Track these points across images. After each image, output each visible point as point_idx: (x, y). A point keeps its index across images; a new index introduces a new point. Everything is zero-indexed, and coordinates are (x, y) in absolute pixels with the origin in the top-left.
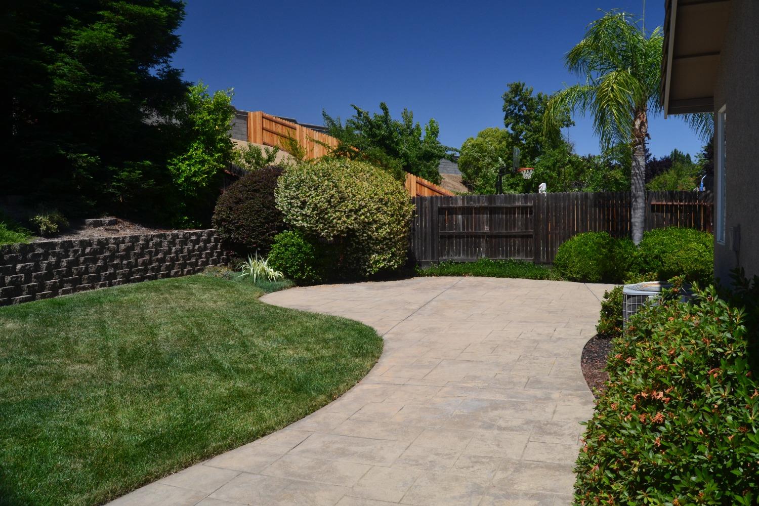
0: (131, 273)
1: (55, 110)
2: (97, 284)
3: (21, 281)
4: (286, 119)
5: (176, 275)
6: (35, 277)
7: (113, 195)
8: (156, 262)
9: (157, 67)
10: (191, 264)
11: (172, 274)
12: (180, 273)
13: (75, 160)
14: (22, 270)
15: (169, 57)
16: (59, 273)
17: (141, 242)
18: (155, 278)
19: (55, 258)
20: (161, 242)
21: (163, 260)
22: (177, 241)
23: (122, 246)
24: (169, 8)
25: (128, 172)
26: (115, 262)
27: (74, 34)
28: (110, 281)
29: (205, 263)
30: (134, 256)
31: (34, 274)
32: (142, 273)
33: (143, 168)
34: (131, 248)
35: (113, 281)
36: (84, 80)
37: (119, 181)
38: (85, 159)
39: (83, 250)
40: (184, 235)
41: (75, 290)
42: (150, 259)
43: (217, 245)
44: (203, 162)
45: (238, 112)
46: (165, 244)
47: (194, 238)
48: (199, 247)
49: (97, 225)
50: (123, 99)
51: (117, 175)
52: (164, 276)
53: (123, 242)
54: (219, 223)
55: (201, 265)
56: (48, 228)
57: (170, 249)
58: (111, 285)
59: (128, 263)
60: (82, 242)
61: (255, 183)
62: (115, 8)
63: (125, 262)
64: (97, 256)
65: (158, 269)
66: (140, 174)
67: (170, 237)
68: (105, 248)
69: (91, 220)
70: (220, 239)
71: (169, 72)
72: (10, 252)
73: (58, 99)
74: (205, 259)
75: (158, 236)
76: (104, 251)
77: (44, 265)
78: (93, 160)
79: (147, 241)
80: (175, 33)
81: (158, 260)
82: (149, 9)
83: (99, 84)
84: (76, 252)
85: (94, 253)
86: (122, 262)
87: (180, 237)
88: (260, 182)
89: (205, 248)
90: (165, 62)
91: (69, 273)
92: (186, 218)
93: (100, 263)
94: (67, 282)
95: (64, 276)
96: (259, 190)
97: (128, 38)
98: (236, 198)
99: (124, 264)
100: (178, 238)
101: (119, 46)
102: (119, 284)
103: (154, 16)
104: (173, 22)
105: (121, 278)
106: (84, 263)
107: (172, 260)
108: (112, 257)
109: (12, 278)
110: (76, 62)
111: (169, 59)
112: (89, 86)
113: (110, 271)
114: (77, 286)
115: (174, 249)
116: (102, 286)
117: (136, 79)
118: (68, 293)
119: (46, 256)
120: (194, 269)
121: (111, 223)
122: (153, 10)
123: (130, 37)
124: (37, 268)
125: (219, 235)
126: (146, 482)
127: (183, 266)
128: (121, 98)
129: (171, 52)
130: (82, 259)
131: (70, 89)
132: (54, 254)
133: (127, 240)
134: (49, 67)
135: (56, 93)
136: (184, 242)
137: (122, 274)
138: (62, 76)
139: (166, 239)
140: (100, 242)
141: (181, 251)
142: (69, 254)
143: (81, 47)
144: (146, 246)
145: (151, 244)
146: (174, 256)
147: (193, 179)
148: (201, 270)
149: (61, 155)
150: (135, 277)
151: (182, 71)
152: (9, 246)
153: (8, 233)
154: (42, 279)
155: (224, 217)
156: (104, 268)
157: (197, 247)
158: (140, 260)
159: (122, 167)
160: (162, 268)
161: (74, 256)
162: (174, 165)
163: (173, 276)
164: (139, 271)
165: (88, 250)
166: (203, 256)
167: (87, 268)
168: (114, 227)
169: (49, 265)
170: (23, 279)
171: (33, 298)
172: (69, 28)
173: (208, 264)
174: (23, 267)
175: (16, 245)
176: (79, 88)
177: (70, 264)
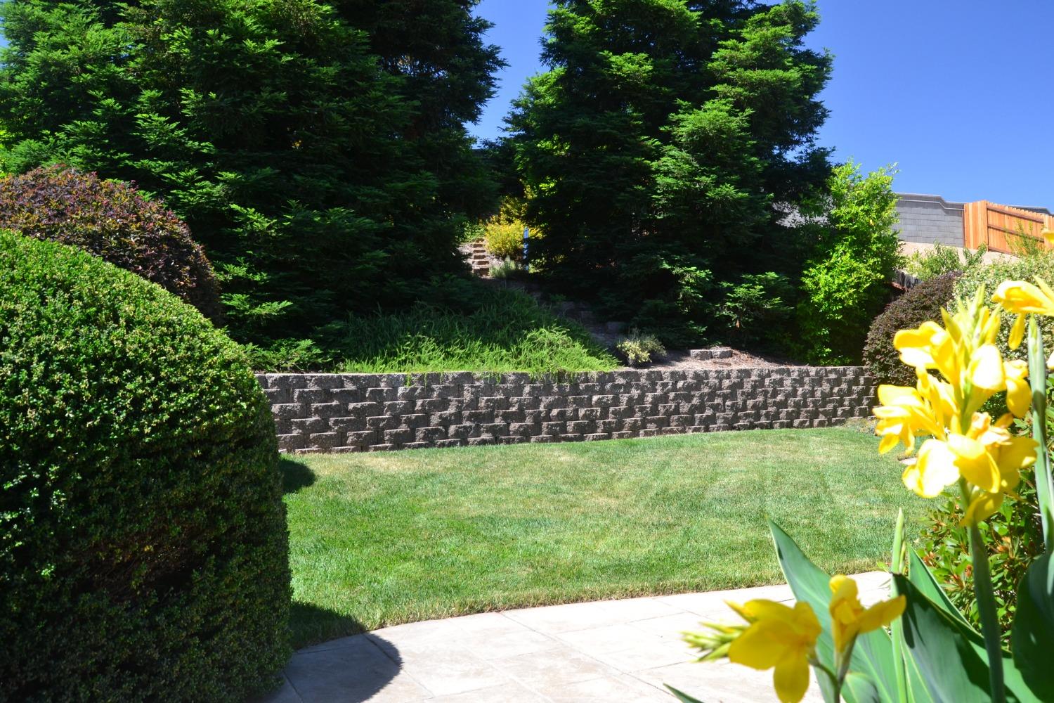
0: (736, 418)
1: (660, 215)
2: (690, 428)
3: (596, 416)
4: (1025, 209)
5: (801, 425)
6: (613, 413)
7: (728, 318)
8: (772, 406)
9: (799, 148)
10: (825, 413)
11: (795, 424)
12: (808, 423)
13: (682, 276)
14: (599, 403)
15: (814, 132)
16: (642, 410)
17: (753, 378)
18: (770, 426)
19: (639, 391)
20: (782, 380)
21: (783, 404)
22: (806, 379)
23: (726, 383)
24: (807, 67)
25: (746, 288)
26: (716, 402)
27: (683, 121)
28: (707, 424)
29: (850, 413)
30: (742, 395)
31: (611, 409)
32: (752, 420)
33: (766, 283)
34: (740, 385)
35: (711, 426)
36: (693, 174)
37: (735, 300)
38: (694, 274)
39: (675, 384)
40: (817, 373)
41: (660, 432)
42: (765, 401)
43: (869, 389)
44: (851, 271)
45: (947, 205)
46: (788, 382)
47: (833, 376)
48: (841, 390)
49: (703, 357)
50: (740, 194)
51: (733, 292)
52: (782, 425)
53: (728, 376)
54: (872, 357)
55: (842, 415)
56: (637, 357)
57: (795, 391)
58: (707, 430)
59: (733, 406)
60: (673, 374)
61: (925, 296)
62: (733, 80)
63: (728, 403)
64: (692, 393)
65: (776, 416)
66: (761, 290)
67: (796, 373)
68: (703, 383)
69: (697, 351)
70: (874, 380)
71: (814, 152)
72: (587, 380)
73: (663, 201)
74: (847, 408)
75: (778, 372)
76: (702, 386)
77: (624, 399)
78: (703, 274)
79: (762, 378)
80: (817, 98)
81: (775, 404)
82: (773, 71)
83: (709, 177)
84: (665, 385)
85: (689, 388)
86: (724, 403)
87: (811, 374)
88: (932, 295)
89: (850, 392)
90: (809, 140)
91: (654, 410)
92: (828, 350)
93: (695, 401)
94: (651, 422)
95: (647, 414)
96: (930, 306)
97: (747, 114)
98: (897, 320)
99: (728, 406)
100: (808, 376)
101: (734, 125)
102: (718, 430)
103: (781, 80)
104: (812, 84)
105: (723, 423)
106: (674, 399)
107: (797, 405)
108: (712, 395)
109: (586, 411)
110: (684, 154)
111: (815, 136)
112: (698, 181)
113: (709, 412)
114: (663, 428)
115: (800, 391)
116: (695, 430)
117: (759, 166)
118: (650, 435)
119: (628, 388)
120: (829, 420)
121: (723, 355)
122: (779, 73)
123: (749, 111)
124: (616, 401)
125: (873, 374)
126: (577, 600)
127: (815, 415)
128: (737, 192)
129: (816, 126)
130: (672, 395)
131: (675, 188)
132: (638, 387)
133: (734, 375)
134: (653, 163)
135: (659, 194)
136: (818, 381)
137: (724, 418)
138: (666, 174)
139: (789, 375)
140: (696, 375)
141: (812, 393)
142: (657, 387)
143: (691, 134)
144: (760, 382)
145: (767, 381)
146: (800, 400)
147: (838, 295)
148: (841, 422)
149: (665, 269)
150: (741, 423)
151: (833, 150)
152: (586, 374)
153: (586, 359)
154: (621, 416)
155: (879, 347)
156: (701, 408)
157: (836, 390)
158: (750, 403)
159: (739, 282)
160: (781, 415)
161: (663, 390)
162: (812, 277)
163: (797, 427)
164: (747, 416)
165: (680, 384)
166: (846, 403)
167: (677, 407)
168: (726, 360)
169: (630, 399)
170: (598, 414)
171: (609, 437)
172: (677, 113)
173: (852, 415)
174: (599, 399)
175: (594, 374)
176: (685, 185)
177: (656, 401)
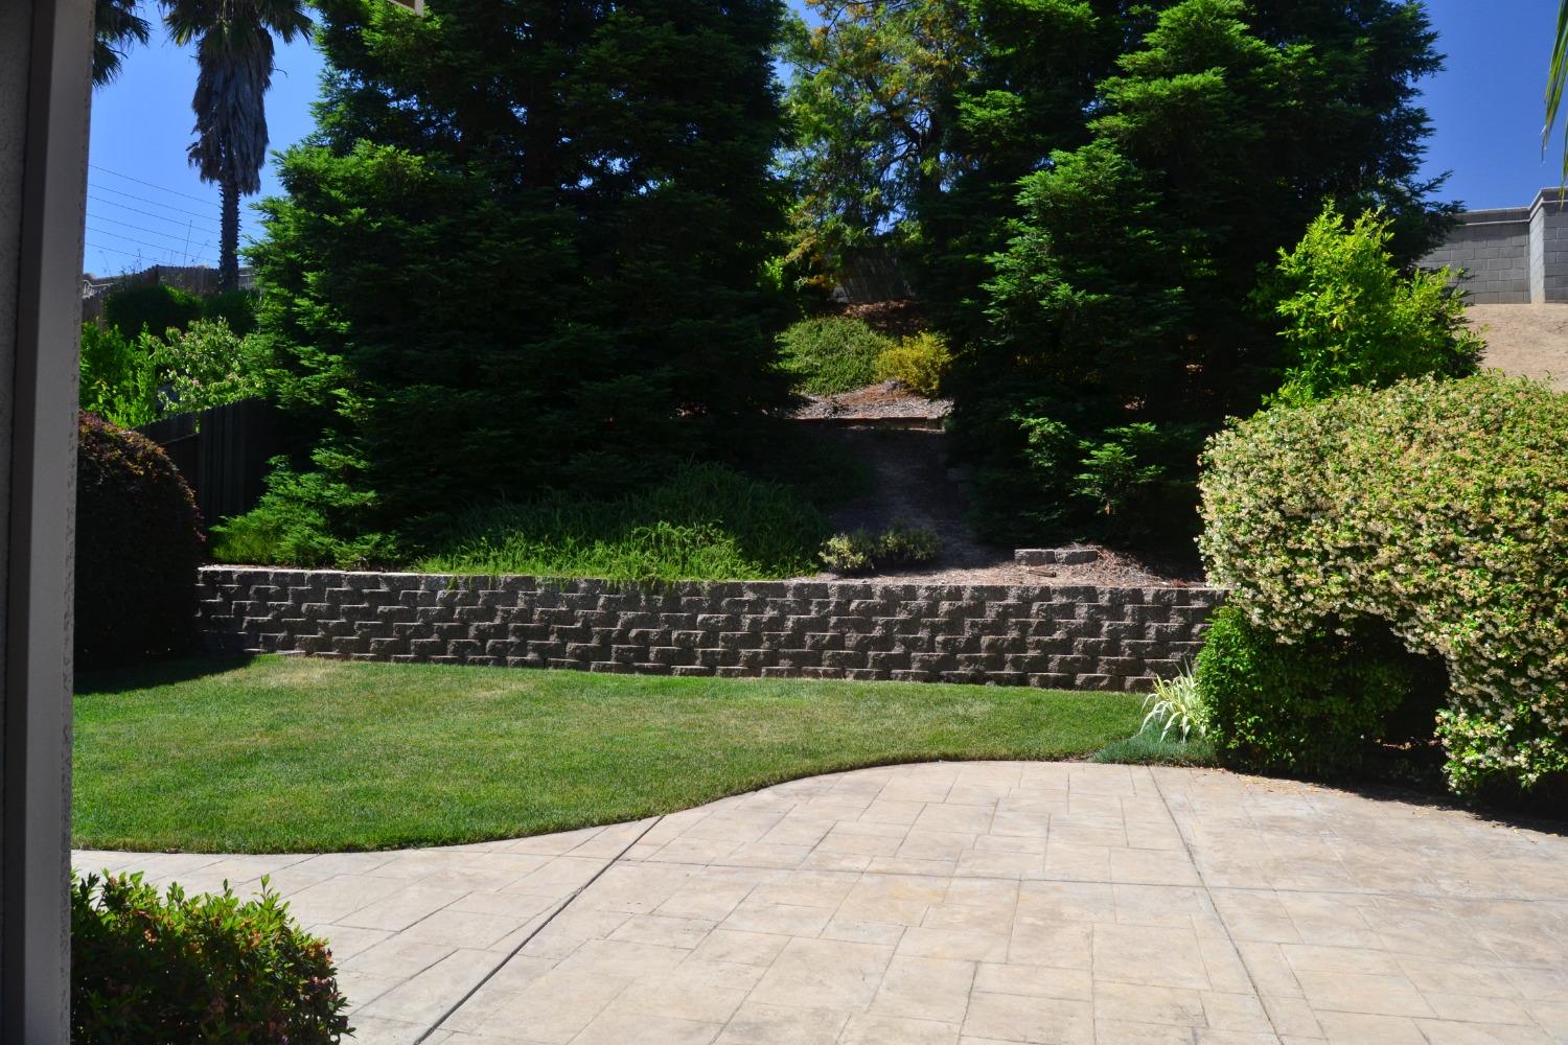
0: (949, 662)
2: (851, 672)
3: (694, 642)
5: (1092, 684)
6: (723, 639)
7: (1093, 500)
8: (1034, 649)
11: (1078, 682)
12: (1108, 682)
14: (704, 624)
16: (773, 638)
18: (1020, 682)
21: (1060, 647)
23: (946, 606)
26: (916, 636)
28: (887, 668)
30: (971, 627)
32: (984, 668)
34: (974, 611)
35: (893, 671)
42: (1020, 639)
50: (1092, 297)
53: (952, 597)
56: (843, 561)
57: (1095, 625)
58: (885, 676)
59: (948, 643)
63: (941, 638)
64: (874, 619)
65: (1038, 665)
68: (899, 606)
72: (693, 593)
76: (896, 610)
77: (747, 621)
78: (1052, 429)
79: (1028, 599)
81: (1041, 645)
83: (1048, 273)
84: (825, 605)
85: (870, 611)
86: (932, 637)
91: (796, 641)
93: (874, 632)
94: (785, 656)
95: (781, 645)
99: (938, 643)
105: (920, 669)
106: (836, 626)
107: (1092, 649)
108: (911, 625)
109: (679, 635)
112: (1034, 282)
113: (897, 650)
115: (1107, 626)
116: (862, 675)
118: (779, 676)
124: (732, 624)
131: (1002, 296)
133: (965, 593)
137: (924, 660)
141: (1137, 632)
142: (811, 608)
144: (1018, 610)
146: (1102, 642)
150: (958, 671)
152: (693, 584)
154: (736, 644)
156: (883, 643)
158: (986, 640)
160: (1050, 665)
161: (818, 612)
163: (1081, 688)
164: (974, 660)
167: (838, 639)
169: (758, 622)
171: (711, 672)
174: (706, 619)
177: (801, 628)
